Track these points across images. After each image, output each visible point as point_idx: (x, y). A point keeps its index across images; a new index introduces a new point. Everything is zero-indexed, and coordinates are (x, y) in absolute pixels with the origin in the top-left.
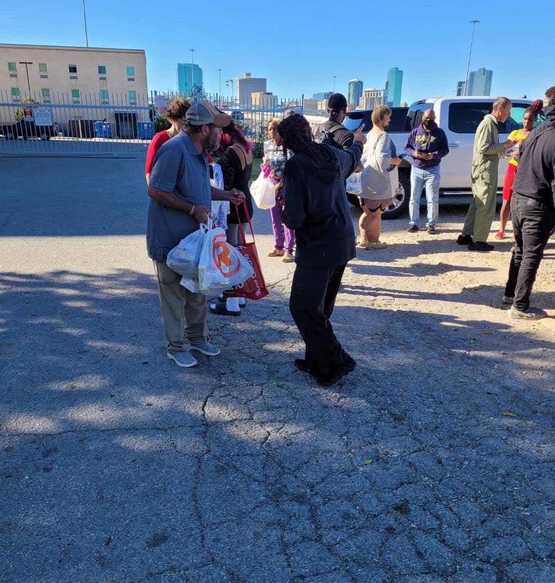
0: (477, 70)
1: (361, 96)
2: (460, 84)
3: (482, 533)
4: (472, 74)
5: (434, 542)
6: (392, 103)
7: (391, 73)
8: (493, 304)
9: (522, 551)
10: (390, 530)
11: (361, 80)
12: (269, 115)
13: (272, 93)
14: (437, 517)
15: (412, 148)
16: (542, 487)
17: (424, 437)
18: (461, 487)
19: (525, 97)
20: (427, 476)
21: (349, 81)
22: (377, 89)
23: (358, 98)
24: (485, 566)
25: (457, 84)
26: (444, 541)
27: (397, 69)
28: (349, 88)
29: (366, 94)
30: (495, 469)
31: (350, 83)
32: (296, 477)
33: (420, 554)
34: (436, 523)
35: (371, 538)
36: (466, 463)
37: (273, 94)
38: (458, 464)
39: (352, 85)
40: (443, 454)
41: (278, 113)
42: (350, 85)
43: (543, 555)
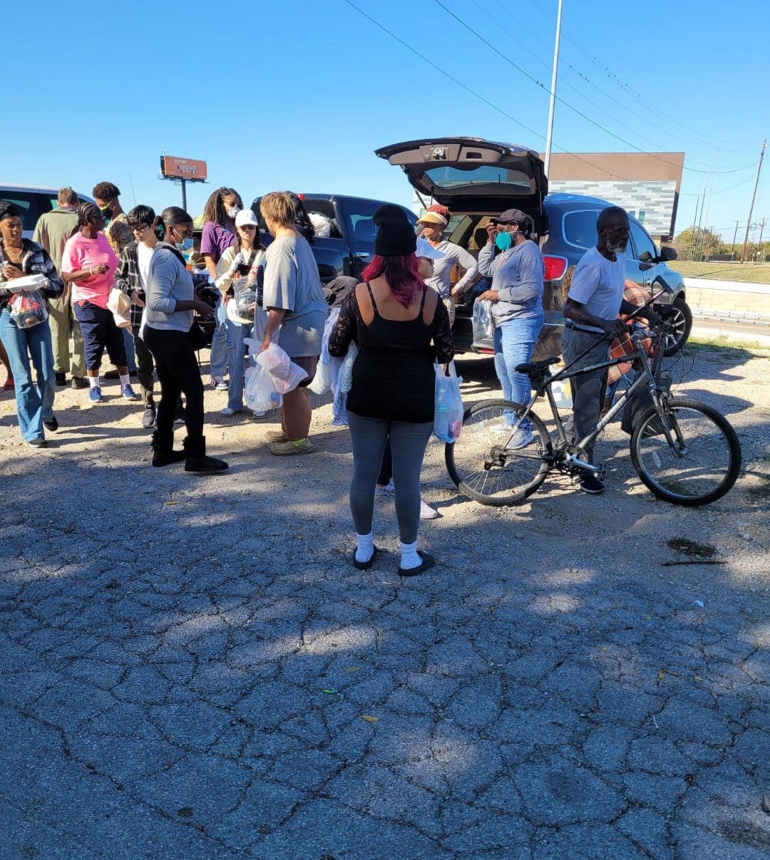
3: (187, 579)
5: (153, 595)
9: (221, 579)
10: (110, 600)
14: (147, 582)
16: (219, 541)
17: (102, 536)
18: (157, 559)
20: (122, 561)
24: (198, 595)
26: (160, 592)
30: (178, 541)
33: (145, 605)
34: (147, 586)
35: (97, 610)
36: (152, 544)
38: (145, 546)
40: (130, 544)
43: (236, 576)
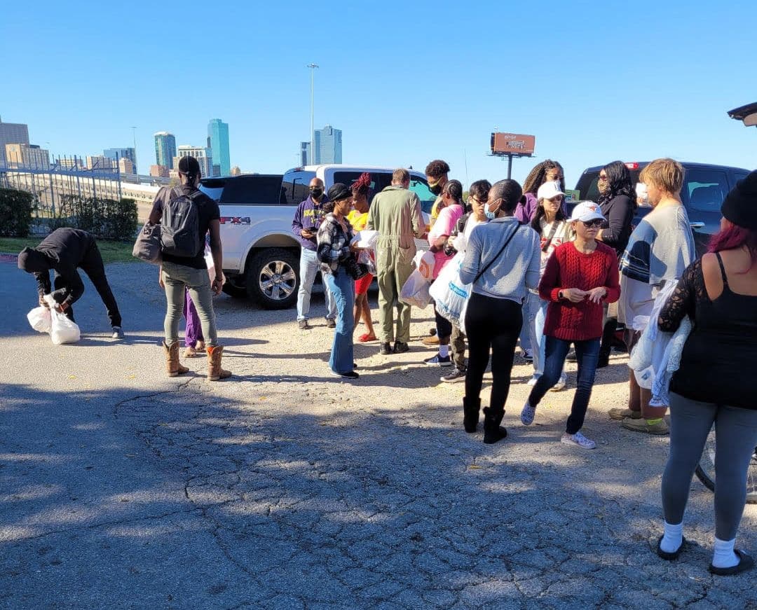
0: (322, 129)
1: (175, 155)
2: (304, 145)
3: (485, 543)
4: (317, 134)
5: (452, 553)
6: (219, 166)
7: (212, 126)
8: (427, 384)
9: (517, 548)
10: (413, 552)
11: (171, 133)
12: (41, 178)
13: (39, 147)
14: (448, 539)
15: (301, 226)
16: (517, 509)
17: (410, 491)
18: (458, 519)
19: (411, 168)
20: (426, 516)
21: (155, 134)
22: (197, 147)
23: (171, 159)
24: (494, 560)
25: (300, 146)
26: (458, 551)
27: (219, 121)
28: (157, 144)
29: (181, 153)
30: (478, 505)
31: (157, 137)
32: (316, 533)
33: (445, 561)
34: (447, 543)
35: (402, 559)
36: (454, 504)
37: (41, 148)
39: (159, 141)
40: (434, 501)
41: (63, 176)
42: (156, 140)
43: (532, 546)
